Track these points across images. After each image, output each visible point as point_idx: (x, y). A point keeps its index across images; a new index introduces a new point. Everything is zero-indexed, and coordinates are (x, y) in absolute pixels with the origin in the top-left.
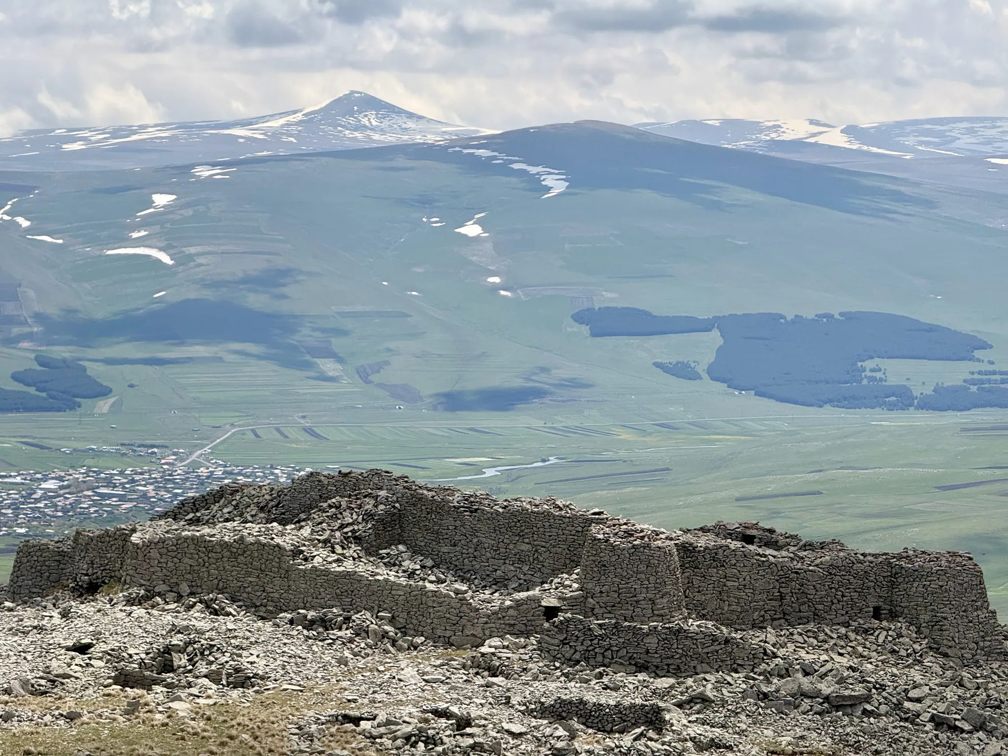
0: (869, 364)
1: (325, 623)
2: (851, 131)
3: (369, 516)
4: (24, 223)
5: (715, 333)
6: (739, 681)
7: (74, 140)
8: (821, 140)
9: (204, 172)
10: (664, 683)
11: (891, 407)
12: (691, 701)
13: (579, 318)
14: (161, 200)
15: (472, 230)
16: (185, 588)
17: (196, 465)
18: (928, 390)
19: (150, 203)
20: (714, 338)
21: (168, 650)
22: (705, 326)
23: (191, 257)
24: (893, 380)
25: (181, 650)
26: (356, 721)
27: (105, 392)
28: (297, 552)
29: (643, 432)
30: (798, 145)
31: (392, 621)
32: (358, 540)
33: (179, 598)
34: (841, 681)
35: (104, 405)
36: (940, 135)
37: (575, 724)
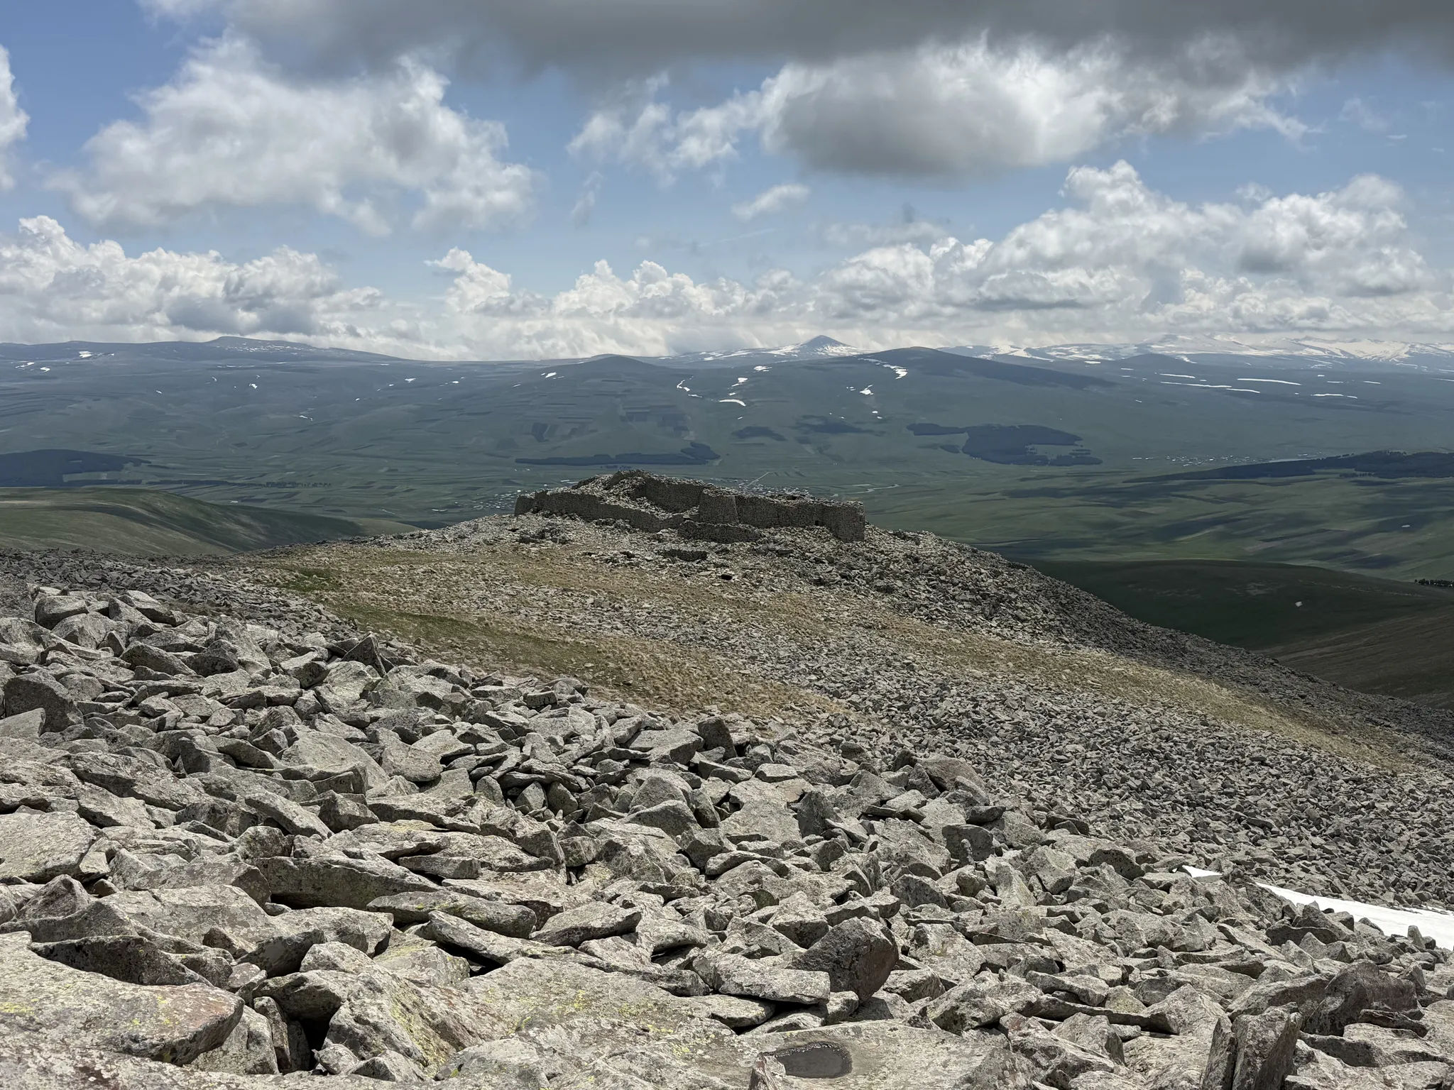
0: (1030, 447)
1: (607, 523)
2: (1028, 350)
3: (634, 486)
4: (688, 390)
5: (966, 434)
6: (748, 545)
7: (709, 356)
8: (1015, 354)
9: (759, 368)
10: (713, 544)
11: (1039, 465)
12: (722, 551)
13: (909, 428)
14: (742, 380)
15: (867, 392)
16: (564, 511)
17: (752, 486)
18: (1054, 458)
19: (737, 381)
20: (965, 436)
21: (544, 531)
22: (962, 431)
23: (753, 403)
24: (1039, 454)
25: (548, 531)
26: (590, 554)
27: (717, 457)
28: (601, 498)
29: (934, 474)
30: (1005, 355)
31: (629, 523)
32: (629, 495)
33: (562, 515)
34: (786, 546)
35: (717, 462)
36: (1066, 351)
37: (676, 558)
